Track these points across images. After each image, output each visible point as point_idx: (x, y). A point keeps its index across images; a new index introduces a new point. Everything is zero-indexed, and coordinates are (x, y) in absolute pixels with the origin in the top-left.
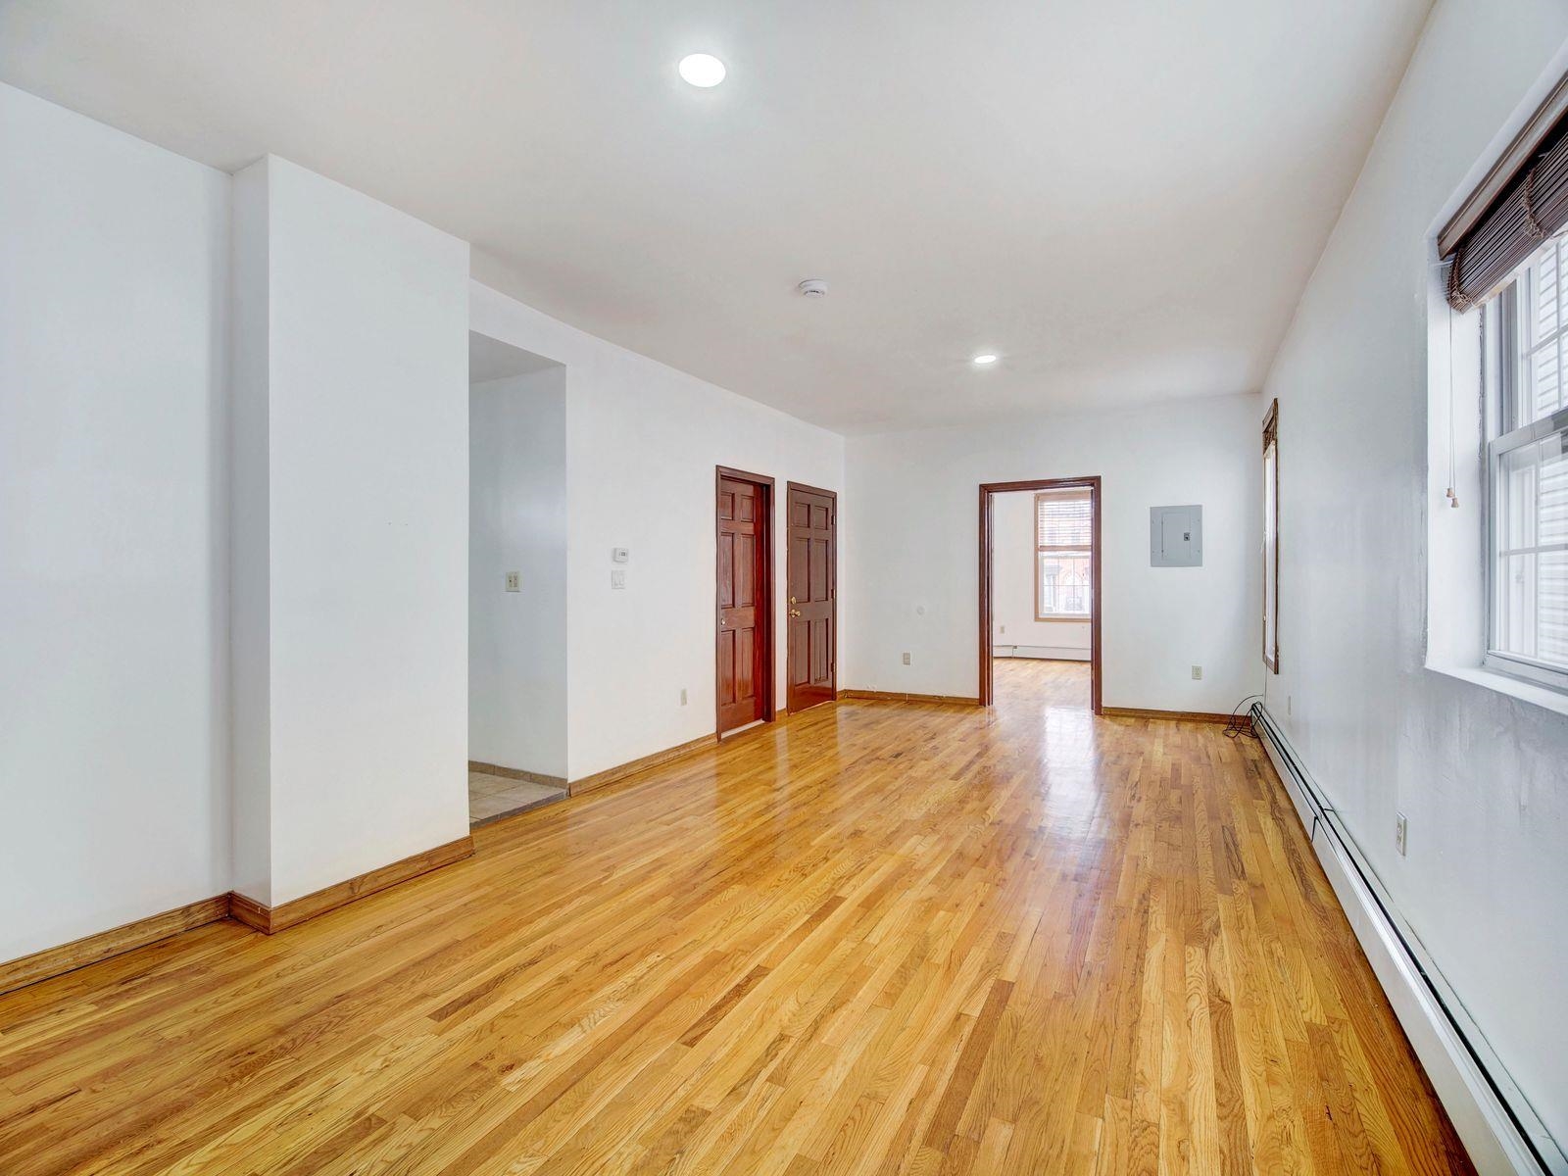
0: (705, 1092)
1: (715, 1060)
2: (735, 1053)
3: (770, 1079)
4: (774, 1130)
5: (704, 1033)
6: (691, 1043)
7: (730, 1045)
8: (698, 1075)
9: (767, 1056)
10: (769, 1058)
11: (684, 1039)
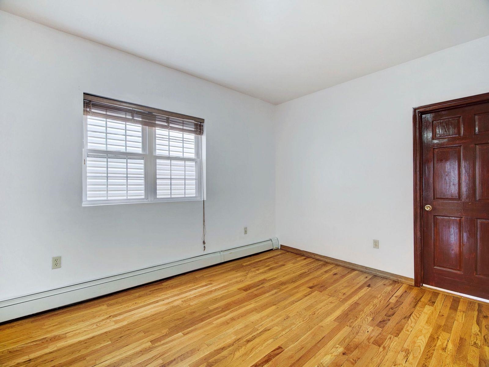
0: (277, 331)
1: (272, 340)
2: (266, 340)
3: (258, 330)
4: (261, 319)
5: (275, 350)
6: (280, 348)
7: (266, 343)
8: (279, 336)
9: (256, 337)
10: (255, 336)
11: (282, 349)
